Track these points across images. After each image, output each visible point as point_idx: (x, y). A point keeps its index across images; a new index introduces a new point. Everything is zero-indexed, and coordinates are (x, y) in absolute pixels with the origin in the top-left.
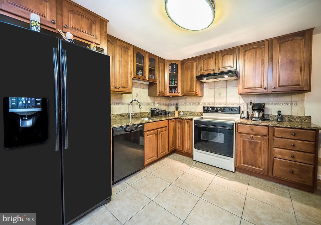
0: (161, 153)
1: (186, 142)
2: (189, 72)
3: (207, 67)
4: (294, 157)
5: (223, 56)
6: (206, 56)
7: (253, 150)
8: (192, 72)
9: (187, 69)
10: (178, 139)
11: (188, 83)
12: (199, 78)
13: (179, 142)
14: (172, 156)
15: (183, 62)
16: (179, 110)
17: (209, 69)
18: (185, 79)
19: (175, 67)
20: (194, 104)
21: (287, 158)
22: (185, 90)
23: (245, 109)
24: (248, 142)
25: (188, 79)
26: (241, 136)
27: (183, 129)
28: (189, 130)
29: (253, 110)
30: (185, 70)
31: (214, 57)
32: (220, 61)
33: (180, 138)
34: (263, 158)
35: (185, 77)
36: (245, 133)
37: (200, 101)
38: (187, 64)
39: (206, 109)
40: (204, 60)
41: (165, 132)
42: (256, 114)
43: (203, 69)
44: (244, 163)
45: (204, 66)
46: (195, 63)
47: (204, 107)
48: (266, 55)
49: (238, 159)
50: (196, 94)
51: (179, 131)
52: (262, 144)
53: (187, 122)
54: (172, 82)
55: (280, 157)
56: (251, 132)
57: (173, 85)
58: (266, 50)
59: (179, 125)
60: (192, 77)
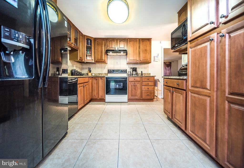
0: (86, 101)
1: (100, 92)
2: (100, 47)
3: (112, 46)
4: (148, 89)
5: (120, 41)
6: (111, 39)
7: (135, 89)
8: (102, 47)
9: (99, 45)
10: (94, 91)
11: (99, 53)
12: (107, 51)
13: (95, 93)
14: (90, 103)
15: (95, 39)
16: (92, 72)
17: (112, 47)
18: (97, 51)
19: (89, 42)
20: (102, 68)
21: (146, 90)
22: (97, 58)
23: (129, 71)
24: (133, 86)
25: (99, 51)
26: (130, 83)
27: (98, 84)
28: (102, 84)
29: (133, 71)
30: (97, 45)
31: (115, 41)
32: (118, 44)
33: (95, 90)
34: (139, 92)
35: (97, 49)
36: (132, 81)
37: (105, 66)
38: (98, 42)
39: (110, 71)
40: (109, 41)
41: (87, 86)
42: (134, 73)
43: (109, 46)
44: (132, 96)
45: (110, 45)
46: (104, 42)
47: (108, 70)
48: (138, 45)
49: (129, 95)
50: (105, 61)
51: (95, 86)
52: (138, 85)
53: (101, 79)
54: (87, 52)
55: (145, 90)
56: (134, 80)
57: (88, 54)
58: (138, 43)
59: (95, 81)
60: (102, 51)
